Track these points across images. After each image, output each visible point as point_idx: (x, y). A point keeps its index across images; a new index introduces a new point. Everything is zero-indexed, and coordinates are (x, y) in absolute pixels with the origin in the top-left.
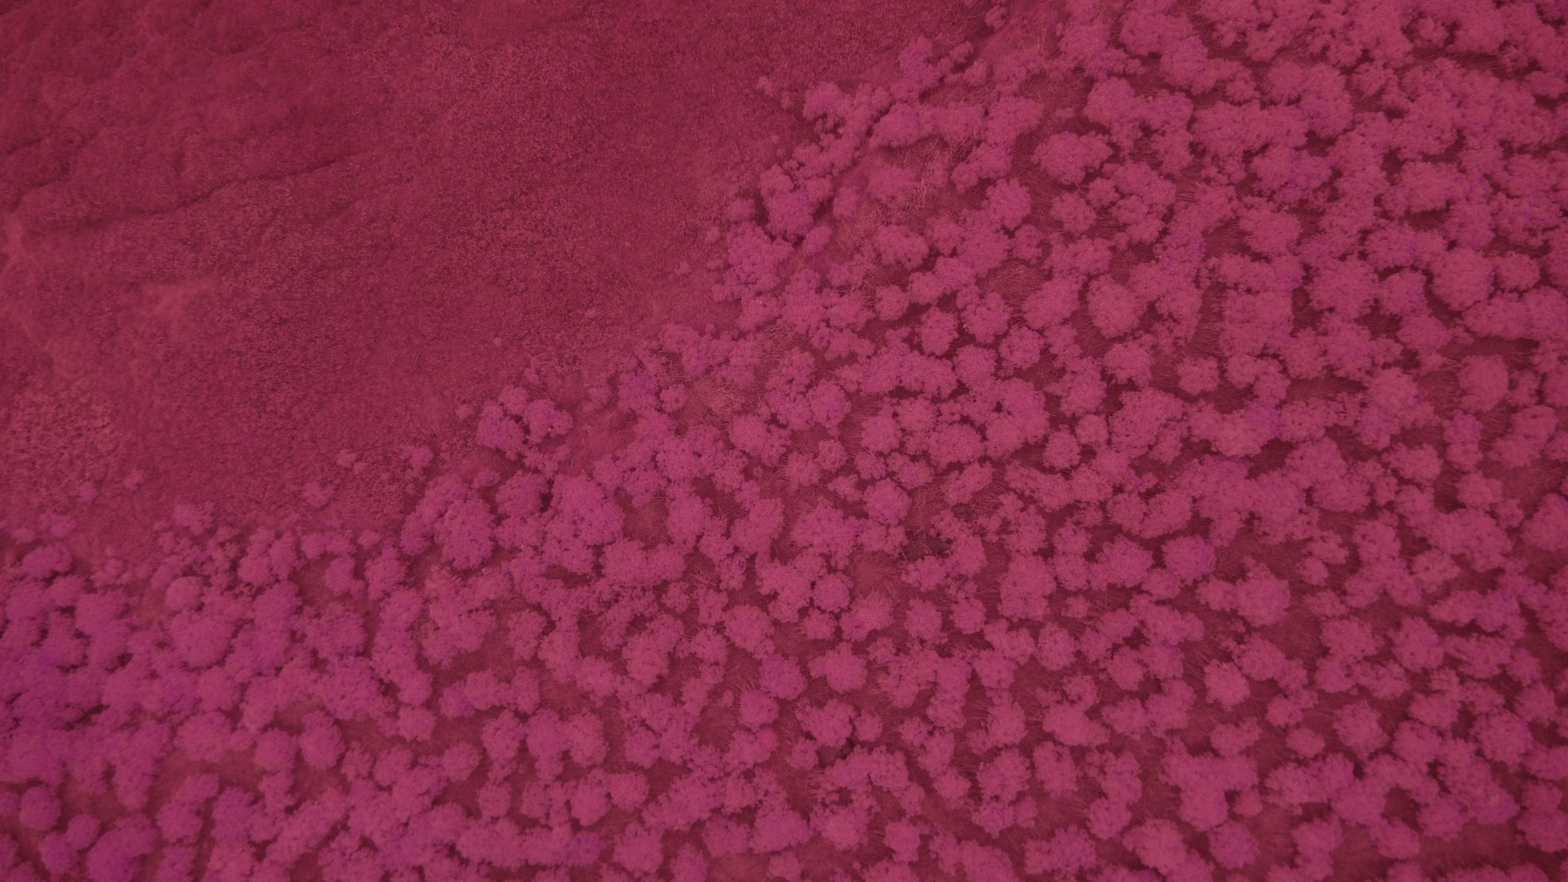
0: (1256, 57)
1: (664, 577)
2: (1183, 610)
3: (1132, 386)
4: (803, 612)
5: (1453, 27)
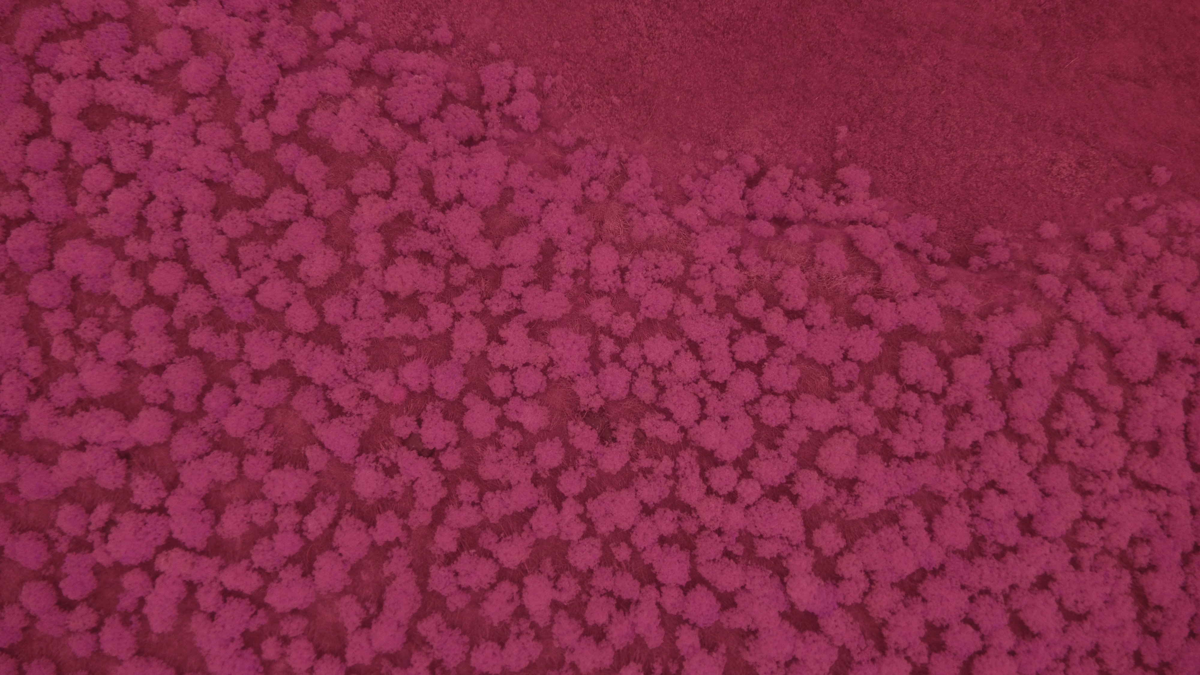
0: (1058, 451)
1: (469, 257)
2: (663, 624)
3: (794, 499)
4: (503, 368)
5: (1152, 567)
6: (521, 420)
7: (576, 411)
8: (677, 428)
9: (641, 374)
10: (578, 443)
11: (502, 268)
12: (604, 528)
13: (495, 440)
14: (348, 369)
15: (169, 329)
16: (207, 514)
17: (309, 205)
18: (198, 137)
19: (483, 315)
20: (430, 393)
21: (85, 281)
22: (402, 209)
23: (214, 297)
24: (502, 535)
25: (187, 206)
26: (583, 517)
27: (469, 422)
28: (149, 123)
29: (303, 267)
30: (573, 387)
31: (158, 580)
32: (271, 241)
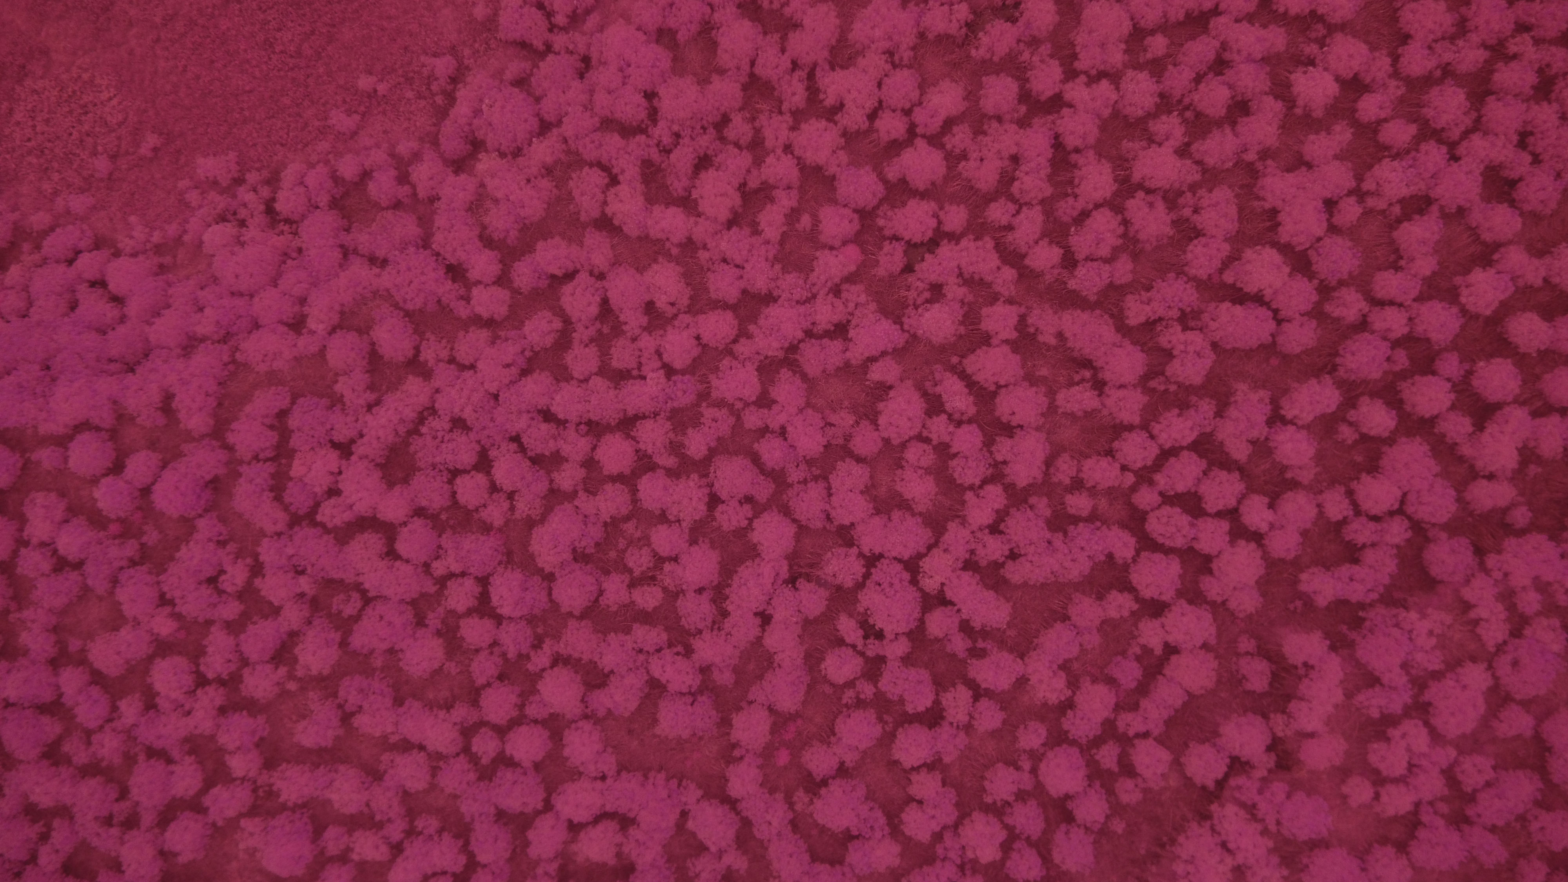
1: (723, 109)
2: (1262, 22)
4: (872, 116)
6: (943, 114)
7: (961, 46)
10: (1002, 49)
11: (752, 75)
12: (1117, 57)
13: (954, 159)
14: (797, 297)
15: (674, 473)
16: (896, 515)
17: (591, 274)
18: (467, 363)
19: (798, 117)
20: (866, 215)
21: (583, 544)
22: (637, 168)
23: (656, 414)
24: (1070, 191)
25: (542, 402)
26: (1094, 79)
27: (919, 182)
28: (431, 411)
29: (661, 303)
30: (931, 36)
31: (949, 594)
32: (617, 330)
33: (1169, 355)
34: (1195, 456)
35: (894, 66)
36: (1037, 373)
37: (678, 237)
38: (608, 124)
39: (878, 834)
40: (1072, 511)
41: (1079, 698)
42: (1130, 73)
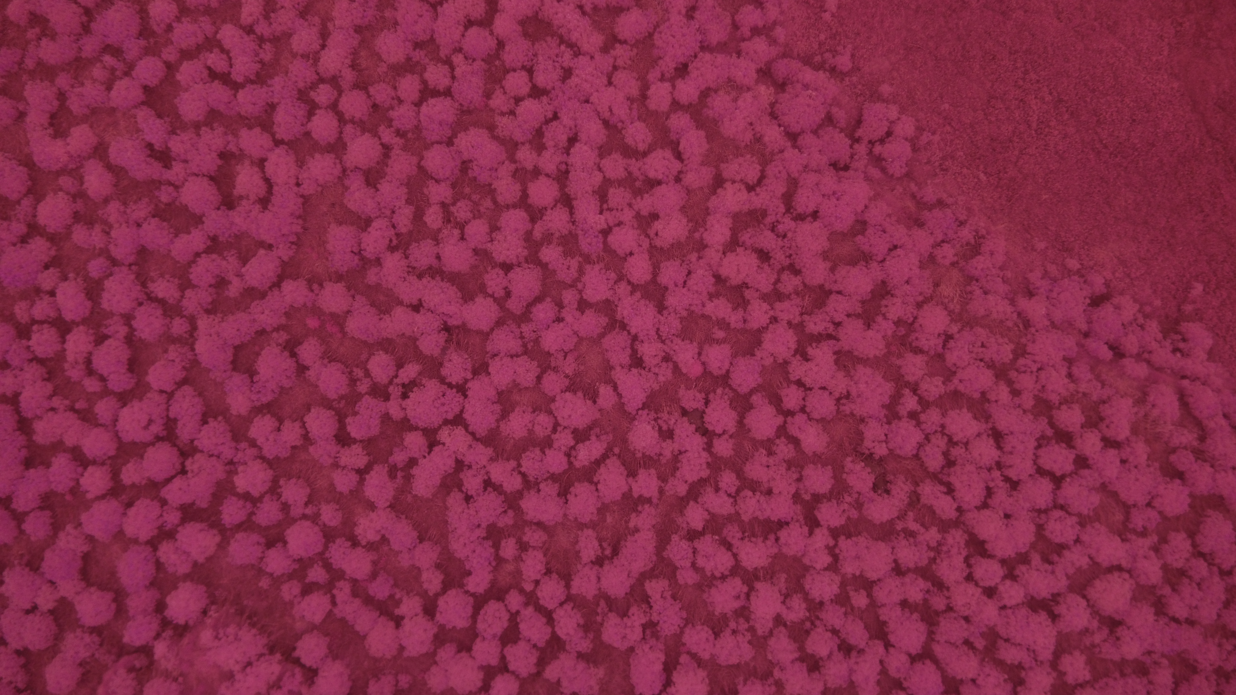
6: (801, 437)
7: (855, 450)
8: (955, 506)
9: (933, 439)
10: (852, 480)
11: (830, 292)
12: (849, 569)
13: (768, 446)
14: (662, 329)
15: (528, 236)
16: (497, 408)
17: (680, 172)
18: (613, 79)
19: (798, 327)
20: (725, 379)
21: (475, 168)
22: (760, 206)
23: (574, 223)
24: (746, 534)
25: (583, 136)
26: (832, 551)
27: (751, 419)
28: (577, 53)
29: (658, 225)
30: (862, 427)
31: (436, 449)
32: (638, 193)
33: (624, 614)
34: (547, 637)
35: (838, 400)
36: (608, 514)
37: (708, 238)
38: (793, 184)
39: (254, 397)
40: (503, 543)
41: (359, 551)
42: (837, 579)
